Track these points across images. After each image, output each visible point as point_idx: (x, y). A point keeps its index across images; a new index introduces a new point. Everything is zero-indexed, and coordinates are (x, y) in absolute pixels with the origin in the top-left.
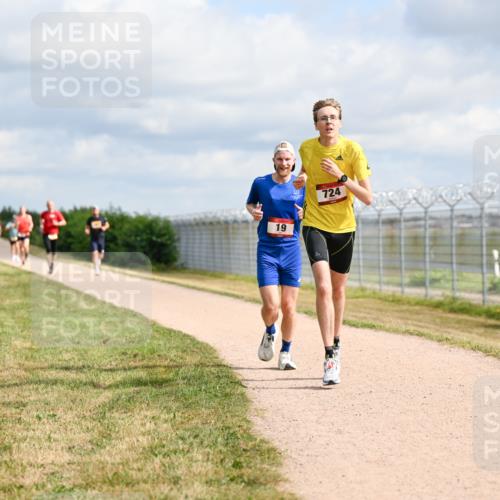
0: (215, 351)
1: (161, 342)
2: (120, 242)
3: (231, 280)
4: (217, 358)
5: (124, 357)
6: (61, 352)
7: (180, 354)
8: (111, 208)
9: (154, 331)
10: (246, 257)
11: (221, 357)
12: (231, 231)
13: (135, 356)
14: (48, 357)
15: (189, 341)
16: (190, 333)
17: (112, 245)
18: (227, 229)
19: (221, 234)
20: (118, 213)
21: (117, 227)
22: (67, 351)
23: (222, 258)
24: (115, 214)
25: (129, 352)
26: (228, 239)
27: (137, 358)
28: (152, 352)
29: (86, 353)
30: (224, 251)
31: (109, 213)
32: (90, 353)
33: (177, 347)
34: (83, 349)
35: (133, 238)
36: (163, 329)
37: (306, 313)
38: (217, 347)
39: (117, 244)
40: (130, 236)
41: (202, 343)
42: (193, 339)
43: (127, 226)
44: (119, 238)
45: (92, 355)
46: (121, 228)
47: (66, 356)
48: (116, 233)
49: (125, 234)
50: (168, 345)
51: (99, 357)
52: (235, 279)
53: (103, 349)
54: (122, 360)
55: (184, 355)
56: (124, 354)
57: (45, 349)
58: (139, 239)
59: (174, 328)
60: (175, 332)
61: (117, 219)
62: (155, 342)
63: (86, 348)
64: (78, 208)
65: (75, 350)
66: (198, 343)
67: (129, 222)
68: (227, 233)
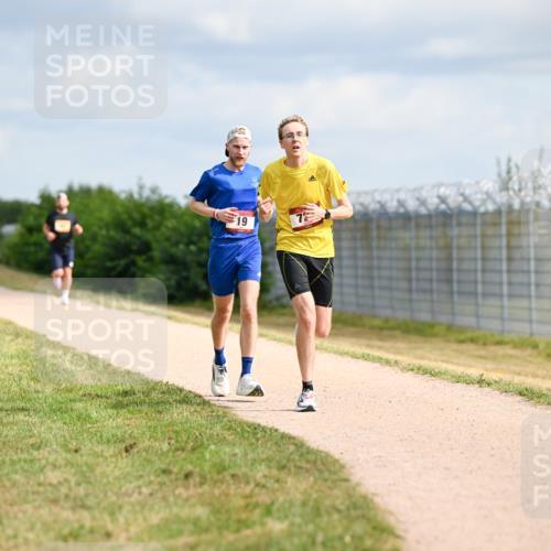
0: (343, 467)
1: (237, 450)
2: (156, 254)
3: (372, 328)
4: (347, 480)
5: (165, 478)
6: (42, 469)
7: (275, 472)
8: (141, 187)
9: (223, 428)
10: (404, 285)
11: (355, 479)
12: (375, 234)
13: (187, 476)
14: (17, 477)
15: (292, 448)
16: (293, 432)
17: (140, 261)
18: (366, 229)
19: (354, 239)
20: (155, 197)
21: (150, 223)
22: (55, 467)
23: (357, 286)
24: (148, 199)
25: (175, 470)
26: (370, 248)
27: (191, 481)
28: (221, 468)
29: (92, 468)
30: (360, 272)
31: (136, 196)
32: (98, 471)
33: (269, 460)
34: (86, 464)
35: (181, 247)
36: (241, 423)
37: (521, 394)
38: (345, 459)
39: (150, 259)
40: (176, 244)
41: (317, 452)
42: (299, 445)
43: (171, 223)
44: (154, 245)
45: (104, 475)
46: (157, 228)
47: (53, 477)
48: (148, 236)
49: (168, 239)
50: (250, 456)
51: (115, 478)
52: (381, 329)
53: (124, 462)
54: (162, 484)
55: (283, 475)
56: (166, 472)
57: (13, 463)
58: (193, 248)
59: (263, 423)
60: (264, 429)
61: (152, 209)
62: (227, 449)
63: (91, 460)
64: (76, 187)
65: (68, 463)
66: (309, 451)
67: (174, 216)
68: (367, 238)
